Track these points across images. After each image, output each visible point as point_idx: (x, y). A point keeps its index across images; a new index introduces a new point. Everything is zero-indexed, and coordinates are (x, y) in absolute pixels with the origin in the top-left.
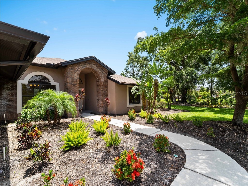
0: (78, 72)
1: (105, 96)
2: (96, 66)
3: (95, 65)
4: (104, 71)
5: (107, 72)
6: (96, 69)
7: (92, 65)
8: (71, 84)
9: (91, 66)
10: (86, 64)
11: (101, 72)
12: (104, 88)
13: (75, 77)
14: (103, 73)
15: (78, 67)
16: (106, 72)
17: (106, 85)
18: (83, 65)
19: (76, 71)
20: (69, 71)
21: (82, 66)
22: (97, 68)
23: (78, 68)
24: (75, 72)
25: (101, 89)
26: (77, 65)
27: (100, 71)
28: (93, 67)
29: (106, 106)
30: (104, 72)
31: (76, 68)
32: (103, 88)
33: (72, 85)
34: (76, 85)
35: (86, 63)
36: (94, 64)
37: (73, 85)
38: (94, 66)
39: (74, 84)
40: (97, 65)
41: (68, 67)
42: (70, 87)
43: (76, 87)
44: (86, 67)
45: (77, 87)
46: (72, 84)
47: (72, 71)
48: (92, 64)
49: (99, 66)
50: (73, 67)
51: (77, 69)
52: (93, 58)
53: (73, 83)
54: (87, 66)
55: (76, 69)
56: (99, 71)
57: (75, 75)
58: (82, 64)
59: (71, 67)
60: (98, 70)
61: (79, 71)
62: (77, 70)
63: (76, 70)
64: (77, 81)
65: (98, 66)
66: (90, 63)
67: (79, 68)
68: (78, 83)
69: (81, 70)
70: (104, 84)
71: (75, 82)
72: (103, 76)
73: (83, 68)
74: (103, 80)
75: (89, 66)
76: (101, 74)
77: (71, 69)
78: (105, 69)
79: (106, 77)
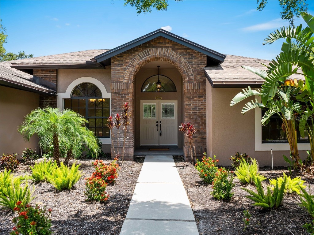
0: (131, 69)
1: (196, 119)
2: (174, 50)
3: (170, 47)
4: (195, 59)
5: (205, 59)
6: (173, 56)
7: (162, 49)
8: (118, 95)
9: (160, 53)
10: (148, 51)
11: (186, 62)
12: (195, 98)
13: (125, 79)
14: (192, 62)
15: (131, 59)
16: (200, 58)
17: (201, 91)
18: (141, 54)
19: (128, 68)
20: (115, 69)
21: (139, 55)
22: (177, 54)
23: (132, 62)
24: (125, 69)
25: (187, 103)
26: (129, 56)
27: (183, 60)
28: (164, 53)
29: (199, 143)
30: (196, 60)
31: (128, 61)
32: (191, 99)
33: (119, 97)
34: (127, 97)
35: (150, 47)
36: (167, 45)
37: (121, 97)
38: (167, 50)
39: (122, 95)
40: (176, 47)
41: (113, 62)
42: (116, 101)
43: (128, 100)
44: (147, 57)
45: (128, 99)
46: (120, 95)
47: (119, 68)
48: (162, 47)
49: (180, 49)
50: (122, 61)
51: (130, 64)
52: (159, 35)
53: (121, 93)
54: (152, 54)
55: (128, 65)
56: (180, 61)
57: (126, 77)
58: (140, 52)
59: (119, 61)
60: (177, 58)
61: (134, 66)
62: (129, 66)
63: (127, 66)
64: (128, 88)
65: (177, 49)
66: (158, 45)
67: (133, 60)
68: (132, 91)
69: (138, 64)
70: (193, 89)
71: (126, 89)
72: (192, 70)
73: (141, 59)
74: (193, 80)
75: (155, 53)
76: (186, 65)
77: (119, 65)
78: (199, 52)
79: (199, 72)
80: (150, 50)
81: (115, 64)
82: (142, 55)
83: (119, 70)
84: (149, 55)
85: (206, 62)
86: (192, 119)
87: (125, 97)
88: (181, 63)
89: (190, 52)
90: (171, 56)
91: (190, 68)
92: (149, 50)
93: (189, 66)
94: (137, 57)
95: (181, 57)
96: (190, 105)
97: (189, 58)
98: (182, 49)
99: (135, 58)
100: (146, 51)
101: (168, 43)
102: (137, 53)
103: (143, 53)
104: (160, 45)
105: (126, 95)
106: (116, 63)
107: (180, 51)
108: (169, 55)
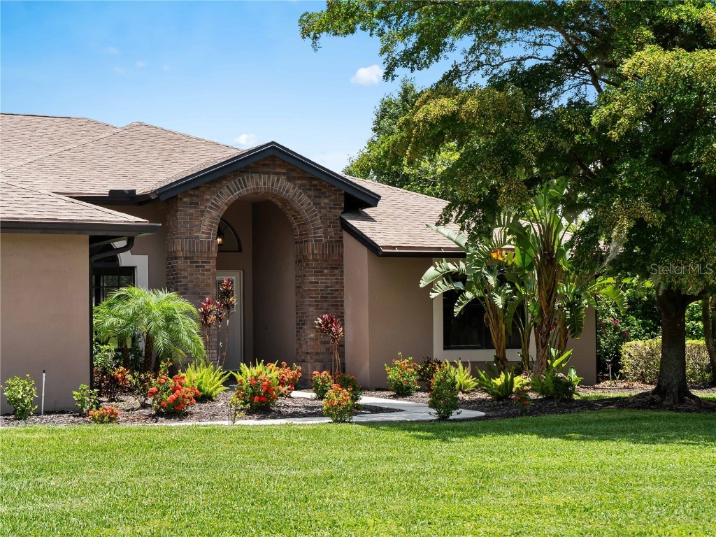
0: (214, 213)
1: (327, 309)
2: (289, 179)
3: (284, 174)
4: (326, 197)
5: (342, 198)
6: (287, 192)
7: (269, 177)
8: (191, 262)
9: (265, 184)
10: (243, 179)
11: (309, 204)
12: (326, 271)
13: (203, 233)
14: (319, 204)
15: (214, 193)
16: (333, 197)
17: (336, 258)
18: (232, 184)
19: (208, 211)
20: (184, 214)
21: (228, 187)
22: (294, 188)
23: (215, 199)
24: (202, 214)
25: (313, 279)
26: (210, 189)
27: (305, 198)
28: (273, 185)
30: (327, 201)
31: (208, 197)
32: (319, 272)
33: (192, 267)
34: (207, 266)
35: (247, 172)
36: (279, 170)
37: (197, 267)
38: (278, 180)
39: (198, 262)
40: (294, 174)
41: (181, 199)
42: (186, 274)
43: (209, 273)
44: (243, 191)
45: (209, 270)
46: (194, 262)
47: (192, 211)
48: (268, 173)
49: (299, 178)
50: (197, 196)
51: (212, 203)
53: (195, 259)
54: (251, 186)
55: (209, 204)
56: (300, 201)
57: (204, 228)
58: (230, 181)
59: (191, 196)
60: (295, 194)
61: (218, 207)
62: (210, 207)
63: (206, 207)
64: (209, 250)
65: (295, 178)
66: (261, 169)
67: (218, 196)
68: (216, 255)
69: (226, 204)
70: (323, 254)
71: (205, 252)
72: (321, 218)
73: (232, 194)
74: (321, 237)
75: (257, 184)
76: (310, 209)
77: (191, 203)
78: (331, 186)
79: (333, 223)
80: (248, 178)
81: (185, 203)
82: (233, 186)
83: (192, 215)
84: (246, 187)
85: (343, 205)
86: (321, 309)
87: (204, 266)
88: (302, 205)
89: (316, 185)
90: (283, 190)
91: (316, 215)
92: (245, 178)
93: (314, 211)
94: (225, 190)
95: (301, 193)
96: (318, 283)
97: (315, 197)
98: (303, 178)
99: (221, 193)
100: (241, 178)
101: (280, 166)
102: (224, 182)
103: (235, 183)
104: (266, 170)
105: (205, 262)
106: (185, 200)
107: (300, 182)
108: (280, 188)
